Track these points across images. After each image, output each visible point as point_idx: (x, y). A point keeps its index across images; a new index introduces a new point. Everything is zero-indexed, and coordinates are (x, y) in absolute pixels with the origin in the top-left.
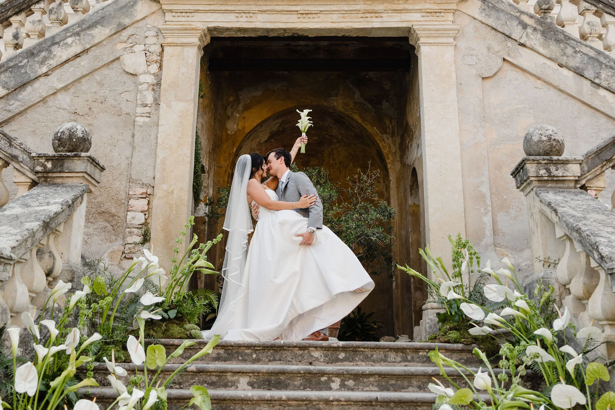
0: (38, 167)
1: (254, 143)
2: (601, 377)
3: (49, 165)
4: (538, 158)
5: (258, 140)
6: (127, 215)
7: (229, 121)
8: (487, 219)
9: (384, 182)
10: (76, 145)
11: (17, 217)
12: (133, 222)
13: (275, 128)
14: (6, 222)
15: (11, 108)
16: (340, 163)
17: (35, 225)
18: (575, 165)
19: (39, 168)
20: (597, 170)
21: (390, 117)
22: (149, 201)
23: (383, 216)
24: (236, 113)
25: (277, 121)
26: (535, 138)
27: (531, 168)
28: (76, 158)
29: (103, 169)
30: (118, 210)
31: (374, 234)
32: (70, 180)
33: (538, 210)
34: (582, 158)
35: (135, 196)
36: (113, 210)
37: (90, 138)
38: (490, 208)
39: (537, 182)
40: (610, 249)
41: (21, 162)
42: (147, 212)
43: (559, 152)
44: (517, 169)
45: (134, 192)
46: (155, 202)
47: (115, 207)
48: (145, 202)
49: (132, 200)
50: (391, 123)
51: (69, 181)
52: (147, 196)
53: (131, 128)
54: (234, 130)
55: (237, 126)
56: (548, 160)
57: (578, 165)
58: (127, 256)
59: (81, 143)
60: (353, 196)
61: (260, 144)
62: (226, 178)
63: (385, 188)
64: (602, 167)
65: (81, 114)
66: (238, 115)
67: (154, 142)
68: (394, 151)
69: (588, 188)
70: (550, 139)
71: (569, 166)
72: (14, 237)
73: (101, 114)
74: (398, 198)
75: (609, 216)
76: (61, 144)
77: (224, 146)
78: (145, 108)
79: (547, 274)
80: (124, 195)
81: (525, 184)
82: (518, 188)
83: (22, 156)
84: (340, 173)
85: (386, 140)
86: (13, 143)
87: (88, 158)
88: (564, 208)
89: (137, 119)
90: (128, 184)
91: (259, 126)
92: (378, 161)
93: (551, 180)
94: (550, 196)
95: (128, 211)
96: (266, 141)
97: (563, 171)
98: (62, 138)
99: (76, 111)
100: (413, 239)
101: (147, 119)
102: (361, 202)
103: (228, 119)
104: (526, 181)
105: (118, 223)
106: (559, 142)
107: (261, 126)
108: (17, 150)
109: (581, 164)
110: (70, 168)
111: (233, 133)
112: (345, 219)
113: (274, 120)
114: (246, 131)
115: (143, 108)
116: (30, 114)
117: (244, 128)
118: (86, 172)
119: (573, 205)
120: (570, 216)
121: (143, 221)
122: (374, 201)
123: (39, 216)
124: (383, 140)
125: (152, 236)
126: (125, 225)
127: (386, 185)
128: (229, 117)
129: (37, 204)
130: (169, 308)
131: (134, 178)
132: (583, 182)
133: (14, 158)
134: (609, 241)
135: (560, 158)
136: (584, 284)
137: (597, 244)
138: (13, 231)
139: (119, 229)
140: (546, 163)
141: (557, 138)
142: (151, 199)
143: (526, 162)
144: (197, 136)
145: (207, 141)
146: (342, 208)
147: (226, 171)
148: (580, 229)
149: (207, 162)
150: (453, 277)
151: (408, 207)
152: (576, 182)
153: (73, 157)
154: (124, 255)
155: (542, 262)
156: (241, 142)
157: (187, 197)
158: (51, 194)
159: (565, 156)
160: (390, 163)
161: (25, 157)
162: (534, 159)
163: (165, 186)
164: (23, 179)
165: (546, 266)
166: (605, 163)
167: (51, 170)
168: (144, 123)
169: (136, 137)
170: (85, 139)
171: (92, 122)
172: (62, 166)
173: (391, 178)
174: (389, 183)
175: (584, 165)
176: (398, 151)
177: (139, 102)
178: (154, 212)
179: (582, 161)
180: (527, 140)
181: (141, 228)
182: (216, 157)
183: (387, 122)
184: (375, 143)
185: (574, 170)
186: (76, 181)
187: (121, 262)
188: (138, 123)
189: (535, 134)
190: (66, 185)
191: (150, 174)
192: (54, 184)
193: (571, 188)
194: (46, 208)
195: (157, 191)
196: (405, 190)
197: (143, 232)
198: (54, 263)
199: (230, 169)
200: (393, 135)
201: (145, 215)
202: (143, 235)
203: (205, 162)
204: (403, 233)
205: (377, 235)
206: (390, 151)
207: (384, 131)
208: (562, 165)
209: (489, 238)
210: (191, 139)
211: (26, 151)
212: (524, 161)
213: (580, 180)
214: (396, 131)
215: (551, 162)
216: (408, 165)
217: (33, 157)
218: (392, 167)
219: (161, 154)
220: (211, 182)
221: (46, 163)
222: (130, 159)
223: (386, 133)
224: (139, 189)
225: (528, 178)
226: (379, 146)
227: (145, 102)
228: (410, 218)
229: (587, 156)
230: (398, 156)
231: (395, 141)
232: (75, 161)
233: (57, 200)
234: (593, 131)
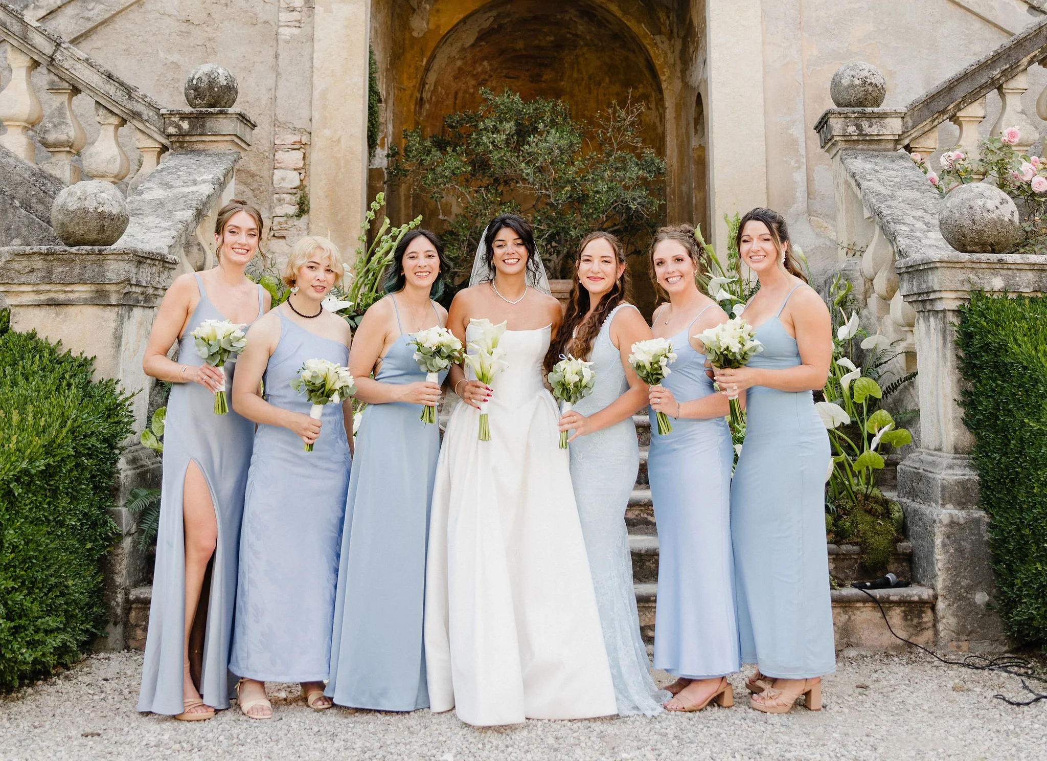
0: (171, 128)
1: (454, 47)
2: (871, 394)
3: (185, 125)
4: (846, 110)
5: (459, 45)
6: (273, 174)
7: (415, 15)
8: (800, 177)
9: (658, 109)
10: (219, 97)
11: (161, 204)
12: (283, 185)
13: (486, 25)
14: (150, 210)
15: (90, 14)
16: (590, 78)
17: (188, 215)
18: (895, 119)
19: (172, 130)
20: (926, 125)
21: (667, 8)
22: (304, 154)
23: (649, 172)
24: (425, 3)
25: (489, 14)
26: (845, 82)
27: (836, 125)
28: (221, 116)
29: (254, 126)
30: (260, 167)
31: (634, 199)
32: (215, 145)
33: (843, 180)
34: (904, 110)
35: (284, 147)
36: (253, 168)
37: (235, 85)
38: (804, 160)
39: (843, 143)
40: (908, 241)
41: (147, 121)
42: (303, 170)
43: (877, 102)
44: (820, 123)
45: (283, 140)
46: (315, 156)
47: (255, 163)
48: (299, 155)
49: (280, 152)
50: (668, 17)
51: (213, 148)
52: (301, 146)
53: (271, 44)
54: (422, 30)
55: (428, 24)
56: (859, 113)
57: (900, 119)
58: (276, 235)
59: (224, 93)
60: (605, 140)
61: (463, 49)
62: (413, 107)
63: (658, 118)
64: (933, 121)
65: (196, 23)
66: (428, 7)
67: (308, 65)
68: (672, 61)
69: (913, 149)
70: (865, 82)
71: (888, 120)
72: (168, 232)
73: (226, 23)
74: (677, 136)
75: (925, 194)
76: (199, 95)
77: (408, 56)
78: (291, 13)
79: (851, 265)
80: (267, 145)
81: (829, 144)
82: (822, 147)
83: (147, 113)
84: (590, 93)
85: (660, 44)
86: (133, 95)
87: (238, 116)
88: (871, 183)
89: (281, 30)
90: (272, 129)
91: (462, 23)
92: (648, 76)
93: (862, 140)
94: (859, 164)
95: (274, 169)
96: (473, 45)
97: (879, 128)
98: (199, 88)
99: (189, 18)
100: (698, 198)
101: (296, 31)
102: (617, 151)
103: (413, 13)
104: (830, 140)
105: (261, 186)
106: (877, 87)
107: (465, 23)
108: (139, 104)
109: (903, 118)
110: (214, 130)
111: (421, 35)
112: (593, 178)
113: (485, 13)
114: (441, 32)
115: (288, 14)
116: (119, 24)
117: (438, 27)
118: (236, 135)
119: (883, 177)
120: (874, 195)
121: (297, 183)
122: (636, 147)
123: (190, 202)
124: (656, 44)
125: (312, 205)
126: (271, 189)
127: (661, 114)
128: (414, 10)
129: (178, 183)
130: (355, 314)
131: (280, 120)
132: (906, 142)
133: (136, 115)
134: (912, 230)
135: (876, 110)
136: (888, 280)
137: (896, 234)
138: (165, 224)
139: (262, 195)
140: (856, 118)
141: (874, 81)
142: (308, 150)
143: (829, 115)
144: (371, 52)
145: (382, 54)
146: (589, 159)
147: (411, 96)
148: (881, 212)
149: (384, 86)
150: (728, 270)
151: (691, 150)
152: (897, 142)
153: (217, 114)
154: (272, 233)
155: (845, 250)
156: (435, 49)
157: (361, 147)
158: (194, 166)
159: (884, 107)
160: (665, 81)
161: (151, 114)
162: (841, 112)
163: (327, 132)
164: (149, 143)
165: (850, 254)
166: (937, 115)
167: (189, 132)
168: (292, 36)
169: (280, 58)
170: (230, 87)
171: (214, 35)
172: (203, 126)
173: (667, 104)
174: (664, 112)
175: (908, 119)
176: (678, 61)
177: (283, 5)
178: (313, 170)
179: (905, 114)
180: (836, 84)
181: (295, 194)
182: (396, 74)
183: (662, 16)
184: (643, 50)
185: (894, 126)
186: (223, 147)
187: (269, 242)
188: (283, 37)
189: (846, 75)
190: (210, 152)
191: (305, 114)
192: (193, 151)
193: (889, 150)
194: (194, 188)
195: (316, 139)
196: (688, 124)
197: (298, 199)
198: (205, 258)
199: (419, 92)
200: (671, 36)
201: (300, 174)
202: (298, 204)
203: (381, 88)
204: (684, 188)
205: (639, 200)
206: (666, 62)
207: (656, 29)
208: (878, 120)
209: (800, 204)
210: (363, 61)
211: (152, 106)
212: (826, 114)
213: (902, 139)
214: (675, 30)
215: (863, 115)
216: (692, 87)
217: (162, 115)
218: (669, 87)
219: (320, 84)
220: (389, 115)
221: (181, 123)
222: (273, 90)
223: (660, 33)
224: (289, 136)
225: (833, 137)
226: (649, 54)
227: (291, 5)
228: (693, 167)
229: (913, 107)
230: (678, 70)
231: (673, 46)
232: (220, 120)
233: (205, 177)
234: (962, 42)
